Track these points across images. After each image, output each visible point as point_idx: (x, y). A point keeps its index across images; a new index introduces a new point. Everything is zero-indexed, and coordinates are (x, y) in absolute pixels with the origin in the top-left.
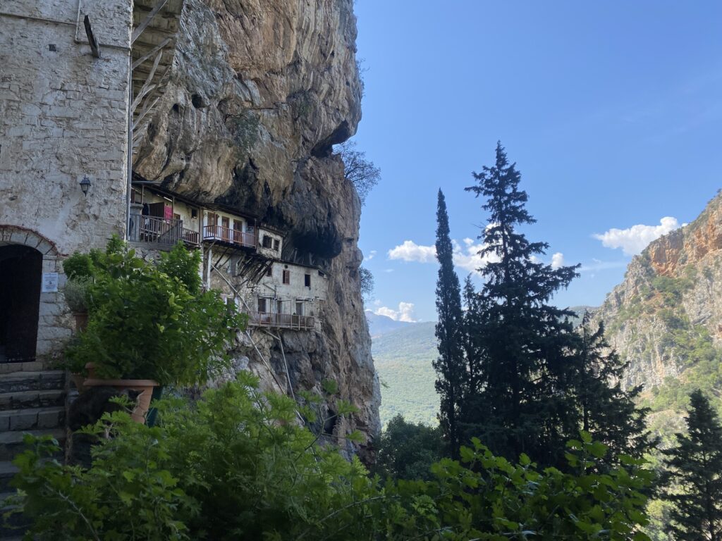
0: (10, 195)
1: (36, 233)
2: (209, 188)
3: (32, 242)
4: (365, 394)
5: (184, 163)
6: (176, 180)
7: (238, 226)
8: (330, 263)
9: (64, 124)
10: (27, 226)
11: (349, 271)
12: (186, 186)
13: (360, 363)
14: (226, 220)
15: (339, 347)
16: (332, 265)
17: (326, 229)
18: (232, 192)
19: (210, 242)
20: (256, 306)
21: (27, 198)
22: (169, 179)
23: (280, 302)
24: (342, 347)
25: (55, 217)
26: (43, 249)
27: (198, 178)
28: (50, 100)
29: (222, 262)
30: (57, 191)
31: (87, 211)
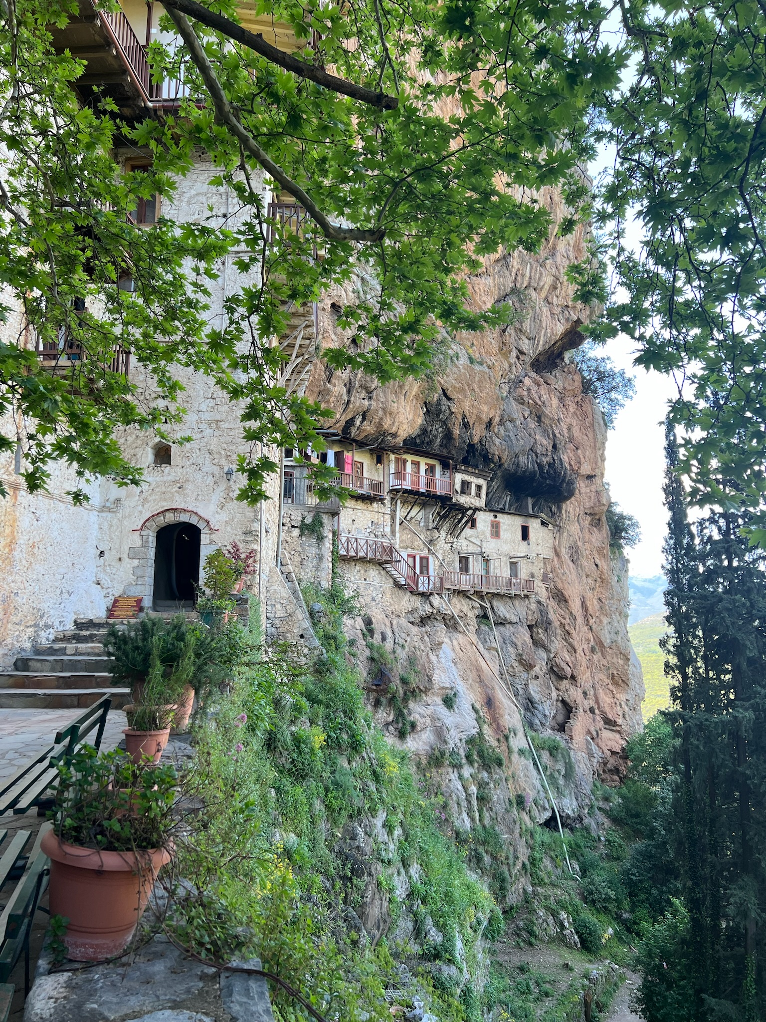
0: (178, 485)
1: (196, 513)
2: (394, 430)
3: (194, 521)
4: (616, 684)
5: (366, 403)
6: (358, 422)
7: (431, 469)
8: (560, 509)
9: (214, 425)
10: (190, 508)
11: (589, 518)
12: (369, 428)
13: (607, 642)
14: (416, 464)
15: (575, 619)
16: (563, 512)
17: (551, 465)
18: (424, 431)
19: (398, 491)
20: (457, 565)
21: (189, 487)
22: (350, 423)
23: (487, 561)
24: (580, 620)
25: (209, 501)
26: (201, 525)
27: (381, 419)
28: (203, 407)
29: (413, 513)
30: (210, 480)
31: (231, 494)
